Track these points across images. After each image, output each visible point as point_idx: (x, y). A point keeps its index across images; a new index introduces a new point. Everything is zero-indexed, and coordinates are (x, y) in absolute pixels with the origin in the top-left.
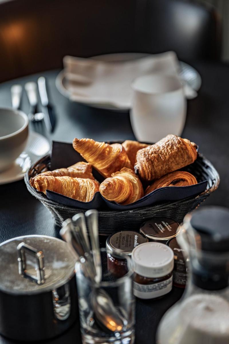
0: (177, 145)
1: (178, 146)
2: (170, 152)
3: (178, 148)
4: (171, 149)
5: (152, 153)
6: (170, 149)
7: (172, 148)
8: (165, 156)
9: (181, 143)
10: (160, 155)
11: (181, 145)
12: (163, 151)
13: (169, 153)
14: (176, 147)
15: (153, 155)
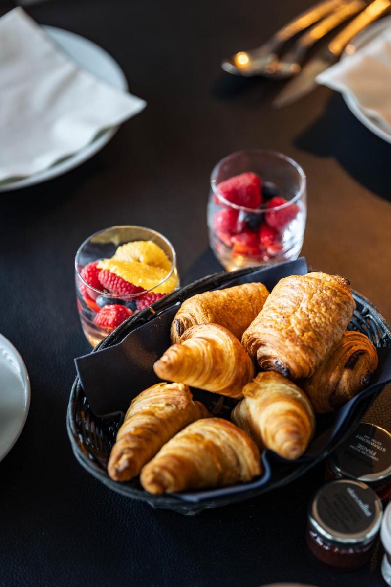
0: (334, 299)
1: (336, 300)
2: (331, 319)
3: (338, 305)
4: (328, 311)
5: (303, 333)
6: (326, 311)
7: (328, 309)
8: (325, 328)
9: (338, 293)
10: (316, 329)
11: (339, 296)
12: (317, 320)
13: (329, 319)
14: (333, 304)
15: (305, 334)
